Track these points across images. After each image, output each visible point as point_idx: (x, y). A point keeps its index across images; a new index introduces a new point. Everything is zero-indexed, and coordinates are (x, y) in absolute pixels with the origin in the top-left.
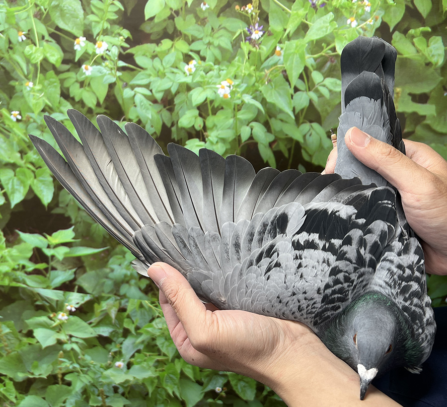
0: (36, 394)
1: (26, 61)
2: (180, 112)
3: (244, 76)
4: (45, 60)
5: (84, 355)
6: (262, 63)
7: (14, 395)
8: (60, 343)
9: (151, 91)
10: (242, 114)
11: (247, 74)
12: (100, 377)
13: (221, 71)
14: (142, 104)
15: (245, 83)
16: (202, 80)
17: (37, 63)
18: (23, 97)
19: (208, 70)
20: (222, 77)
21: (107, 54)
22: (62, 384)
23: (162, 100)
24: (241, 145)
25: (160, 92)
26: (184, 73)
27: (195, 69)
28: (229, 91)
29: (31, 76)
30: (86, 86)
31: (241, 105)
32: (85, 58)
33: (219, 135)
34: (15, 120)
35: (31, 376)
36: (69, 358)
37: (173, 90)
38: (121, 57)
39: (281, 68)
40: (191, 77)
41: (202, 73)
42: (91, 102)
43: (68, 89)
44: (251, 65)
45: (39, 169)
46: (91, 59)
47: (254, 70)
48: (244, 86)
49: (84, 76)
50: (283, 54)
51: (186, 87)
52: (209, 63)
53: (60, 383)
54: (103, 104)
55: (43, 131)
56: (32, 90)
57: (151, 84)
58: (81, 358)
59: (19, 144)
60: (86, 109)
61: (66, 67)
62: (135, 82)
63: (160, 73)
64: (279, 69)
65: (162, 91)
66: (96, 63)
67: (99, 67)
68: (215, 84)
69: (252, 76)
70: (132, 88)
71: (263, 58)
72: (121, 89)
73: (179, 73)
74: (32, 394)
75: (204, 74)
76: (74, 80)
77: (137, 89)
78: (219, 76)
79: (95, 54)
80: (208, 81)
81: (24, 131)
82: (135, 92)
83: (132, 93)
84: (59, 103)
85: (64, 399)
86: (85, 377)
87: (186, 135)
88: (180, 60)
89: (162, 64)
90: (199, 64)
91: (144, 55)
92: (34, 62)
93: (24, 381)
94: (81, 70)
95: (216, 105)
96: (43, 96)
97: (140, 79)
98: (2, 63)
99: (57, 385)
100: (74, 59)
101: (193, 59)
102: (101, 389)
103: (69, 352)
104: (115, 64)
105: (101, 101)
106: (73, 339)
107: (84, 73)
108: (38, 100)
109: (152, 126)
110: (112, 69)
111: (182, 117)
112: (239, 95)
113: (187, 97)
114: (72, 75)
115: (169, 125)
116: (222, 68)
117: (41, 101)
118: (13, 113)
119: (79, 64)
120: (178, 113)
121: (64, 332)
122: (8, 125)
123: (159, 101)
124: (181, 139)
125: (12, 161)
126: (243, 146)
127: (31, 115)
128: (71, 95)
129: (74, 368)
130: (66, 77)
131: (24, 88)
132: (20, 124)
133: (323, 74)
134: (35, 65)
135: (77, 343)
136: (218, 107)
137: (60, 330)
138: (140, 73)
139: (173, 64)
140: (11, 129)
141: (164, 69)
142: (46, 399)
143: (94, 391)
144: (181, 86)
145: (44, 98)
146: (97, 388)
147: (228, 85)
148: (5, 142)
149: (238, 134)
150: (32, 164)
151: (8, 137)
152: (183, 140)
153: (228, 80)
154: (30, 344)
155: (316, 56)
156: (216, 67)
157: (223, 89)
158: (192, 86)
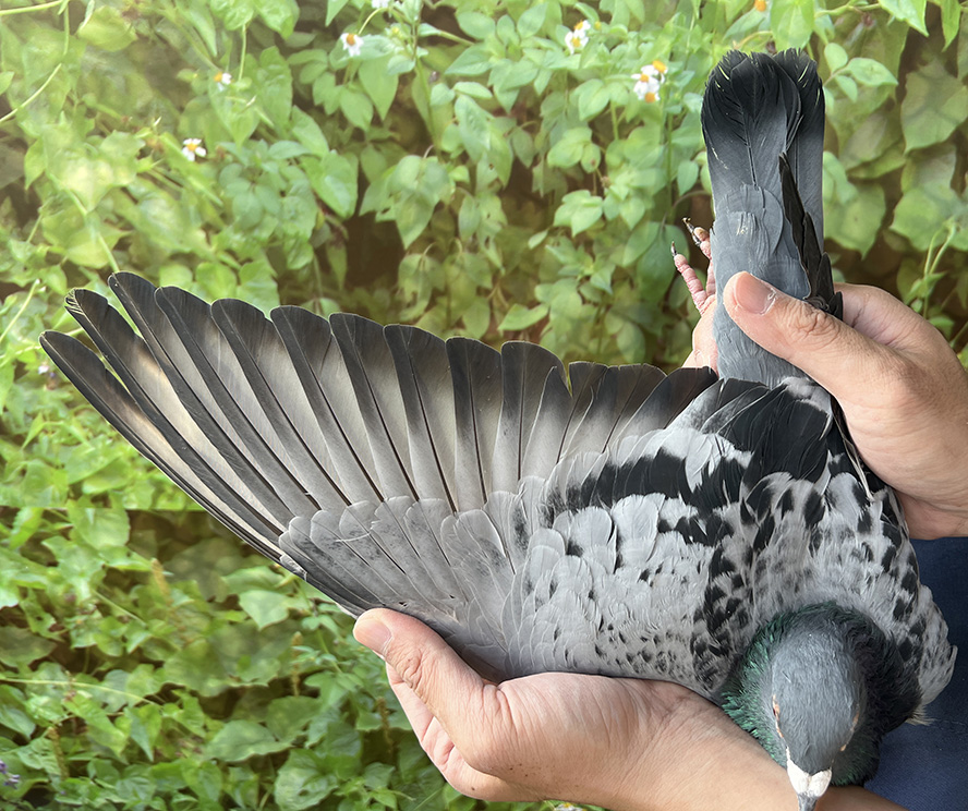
0: (245, 717)
1: (215, 24)
2: (552, 134)
3: (690, 54)
4: (258, 22)
5: (344, 637)
6: (728, 28)
7: (202, 724)
8: (295, 616)
9: (491, 89)
10: (683, 135)
11: (695, 51)
12: (378, 676)
13: (643, 45)
14: (471, 117)
15: (692, 69)
16: (600, 64)
17: (241, 28)
18: (208, 106)
19: (614, 43)
20: (643, 58)
21: (395, 8)
22: (301, 694)
23: (514, 107)
24: (677, 202)
25: (509, 90)
26: (564, 49)
27: (587, 40)
28: (657, 88)
29: (226, 59)
30: (348, 80)
31: (680, 117)
32: (348, 18)
33: (632, 180)
34: (191, 158)
35: (235, 685)
36: (314, 645)
37: (540, 86)
38: (428, 15)
39: (766, 36)
40: (578, 57)
41: (603, 48)
42: (359, 116)
43: (309, 88)
44: (704, 31)
45: (246, 265)
46: (360, 21)
47: (711, 42)
48: (689, 75)
49: (344, 59)
50: (770, 7)
51: (565, 79)
52: (619, 27)
53: (296, 692)
54: (386, 119)
55: (253, 182)
56: (229, 90)
57: (492, 73)
58: (340, 643)
59: (200, 211)
60: (348, 132)
61: (306, 38)
62: (456, 69)
63: (511, 50)
64: (759, 39)
65: (514, 89)
66: (373, 29)
67: (378, 37)
68: (628, 72)
69: (707, 54)
70: (450, 83)
71: (730, 17)
72: (427, 86)
73: (552, 50)
74: (236, 719)
75: (606, 50)
76: (325, 67)
77: (460, 86)
78: (638, 55)
79: (369, 9)
80: (614, 67)
81: (213, 183)
82: (456, 91)
83: (452, 94)
84: (290, 118)
85: (303, 722)
86: (347, 678)
87: (564, 185)
88: (556, 21)
89: (516, 31)
90: (595, 27)
91: (476, 10)
92: (232, 26)
93: (221, 696)
94: (338, 44)
95: (629, 115)
96: (254, 104)
97: (468, 63)
98: (159, 31)
99: (291, 698)
100: (323, 20)
101: (584, 18)
102: (379, 698)
103: (314, 632)
104: (414, 30)
105: (383, 112)
106: (323, 608)
107: (347, 52)
108: (243, 112)
109: (491, 166)
110: (406, 42)
111: (555, 143)
112: (677, 96)
113: (568, 102)
114: (319, 55)
115: (528, 163)
116: (645, 38)
117: (249, 114)
118: (186, 142)
119: (334, 32)
120: (547, 136)
121: (305, 595)
122: (178, 170)
123: (508, 110)
124: (553, 192)
125: (187, 249)
126: (681, 204)
127: (226, 145)
128: (317, 102)
129: (325, 662)
130: (304, 61)
131: (210, 87)
132: (204, 168)
133: (847, 51)
134: (236, 35)
135: (330, 614)
136: (632, 121)
137: (295, 591)
138: (467, 51)
139: (541, 30)
140: (183, 178)
141: (520, 40)
142: (268, 725)
143: (365, 704)
144: (557, 78)
145: (256, 109)
146: (371, 697)
147: (656, 73)
148: (171, 207)
149: (673, 179)
150: (230, 252)
151: (177, 196)
152: (556, 194)
153: (657, 64)
154: (232, 623)
155: (836, 11)
156: (633, 34)
157: (645, 84)
158: (579, 76)
